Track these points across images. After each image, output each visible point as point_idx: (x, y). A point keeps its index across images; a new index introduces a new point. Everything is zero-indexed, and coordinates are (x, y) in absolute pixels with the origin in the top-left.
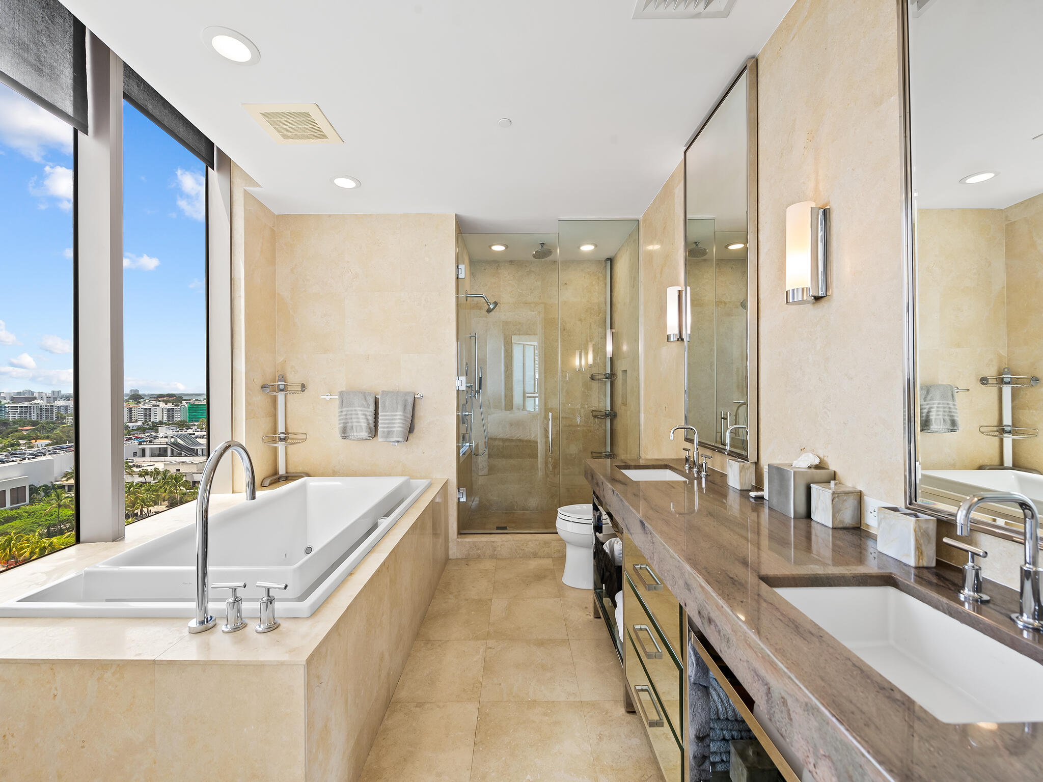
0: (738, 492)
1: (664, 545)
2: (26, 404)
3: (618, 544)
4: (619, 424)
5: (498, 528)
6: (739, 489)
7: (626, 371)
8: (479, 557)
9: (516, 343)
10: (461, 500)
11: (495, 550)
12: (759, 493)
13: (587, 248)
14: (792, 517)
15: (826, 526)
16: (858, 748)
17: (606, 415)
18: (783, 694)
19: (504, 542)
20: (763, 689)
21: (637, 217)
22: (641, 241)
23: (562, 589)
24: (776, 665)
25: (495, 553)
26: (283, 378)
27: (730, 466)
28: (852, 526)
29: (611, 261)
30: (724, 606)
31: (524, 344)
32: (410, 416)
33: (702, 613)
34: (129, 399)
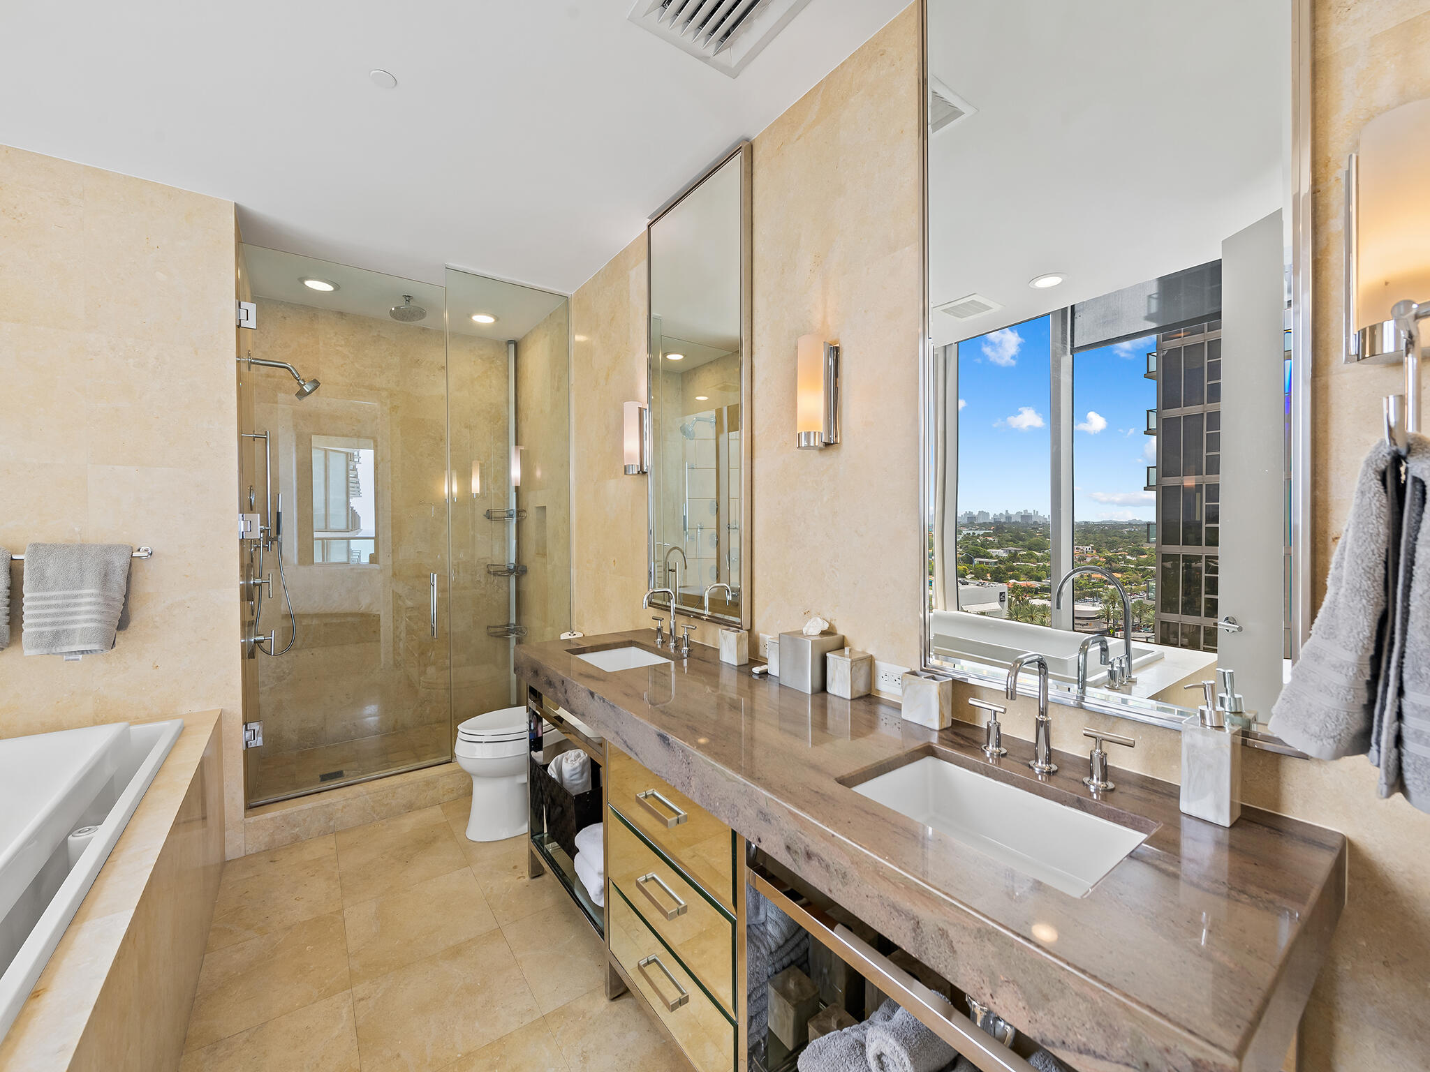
0: (736, 668)
1: (712, 765)
3: (569, 761)
4: (531, 584)
5: (325, 778)
6: (736, 665)
7: (544, 508)
8: (296, 839)
9: (317, 448)
10: (253, 744)
11: (331, 819)
12: (763, 668)
13: (483, 320)
14: (810, 693)
15: (845, 699)
16: (1055, 963)
17: (510, 571)
18: (941, 925)
19: (350, 801)
20: (908, 925)
21: (567, 293)
22: (572, 328)
23: (468, 850)
24: (930, 894)
25: (331, 823)
27: (724, 638)
28: (865, 694)
29: (516, 345)
30: (835, 834)
31: (326, 451)
32: (120, 597)
33: (794, 847)
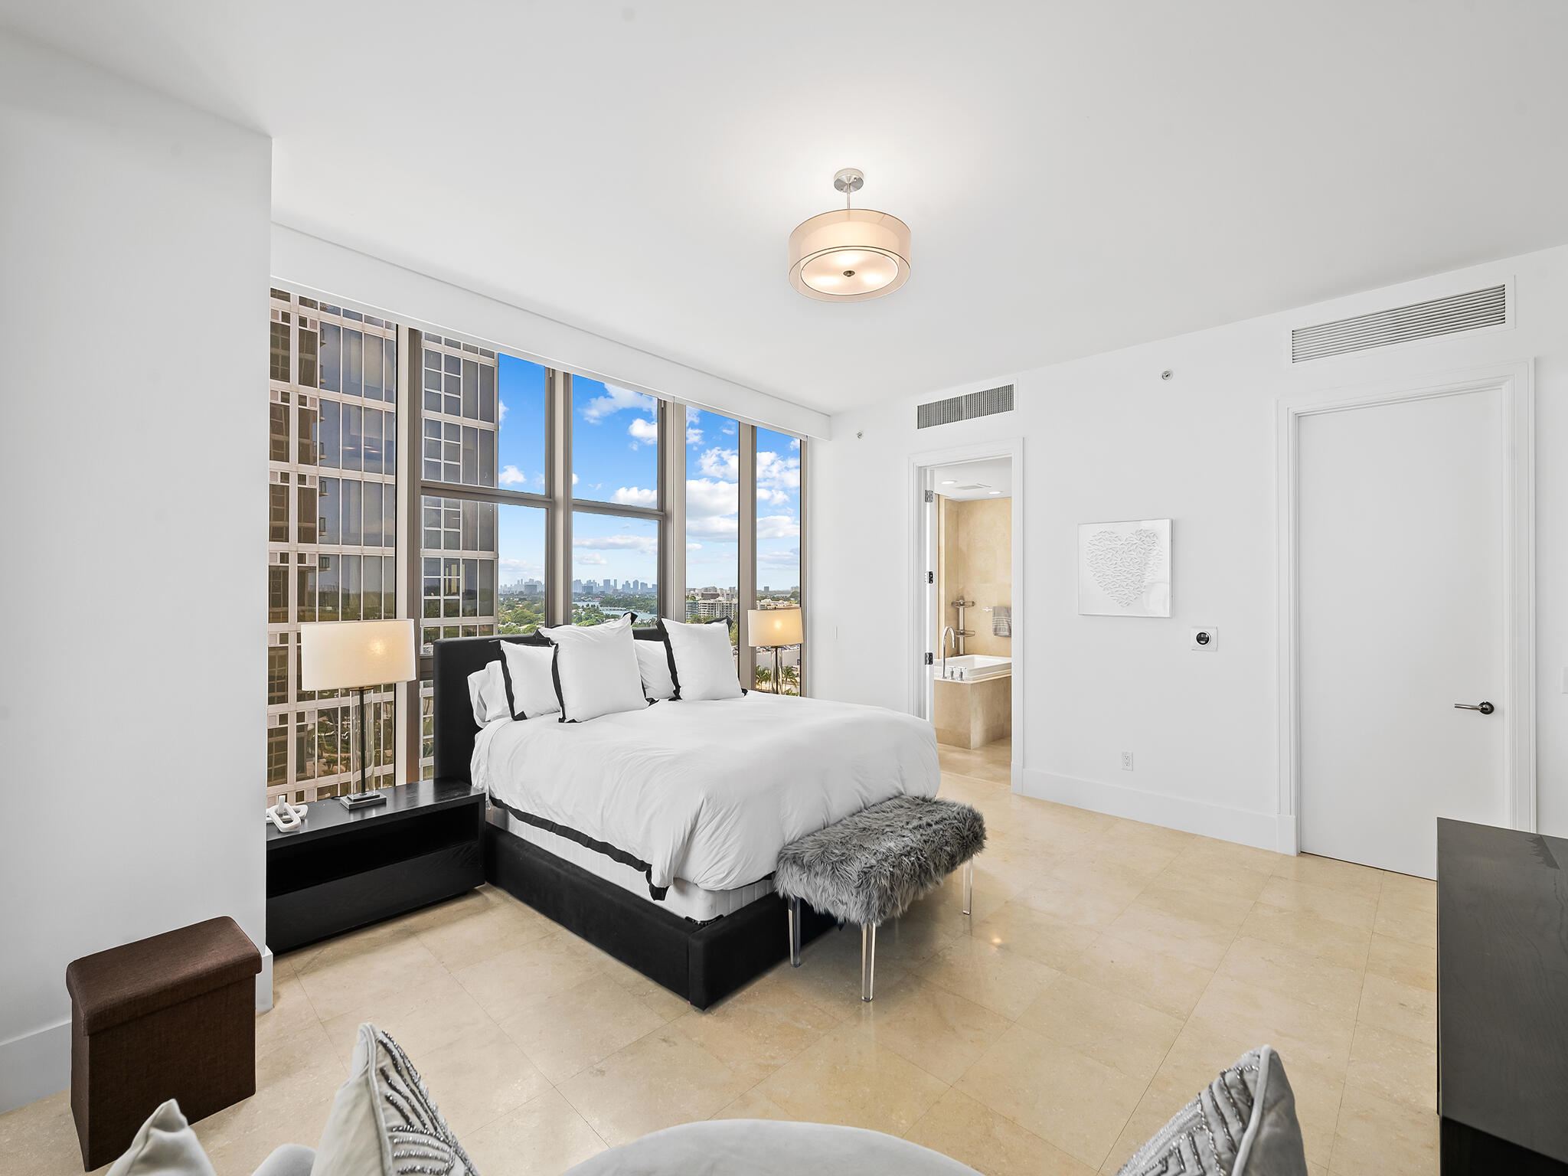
2: (712, 601)
26: (962, 598)
34: (791, 597)
